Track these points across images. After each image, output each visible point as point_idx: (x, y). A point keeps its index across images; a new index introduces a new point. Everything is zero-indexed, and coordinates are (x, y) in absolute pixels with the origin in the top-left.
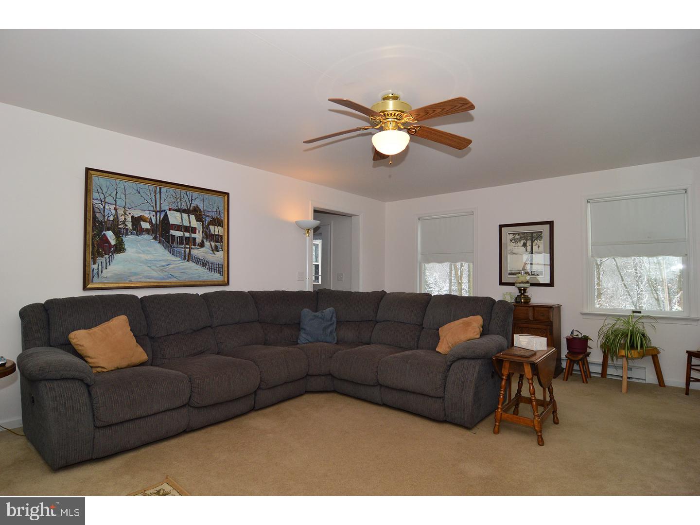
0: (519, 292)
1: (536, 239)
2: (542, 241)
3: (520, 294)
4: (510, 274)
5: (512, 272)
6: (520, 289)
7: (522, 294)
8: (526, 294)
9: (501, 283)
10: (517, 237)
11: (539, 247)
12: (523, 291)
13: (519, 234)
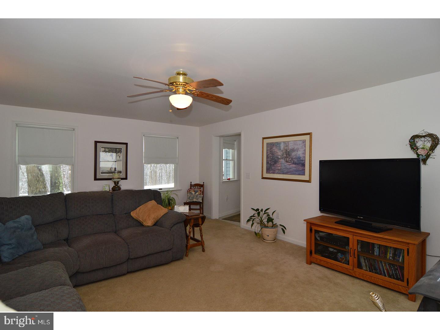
0: (115, 184)
1: (118, 152)
2: (122, 154)
3: (115, 185)
4: (102, 173)
5: (104, 172)
6: (115, 182)
7: (116, 185)
8: (119, 185)
9: (96, 179)
10: (107, 150)
11: (120, 157)
12: (116, 183)
13: (108, 148)
